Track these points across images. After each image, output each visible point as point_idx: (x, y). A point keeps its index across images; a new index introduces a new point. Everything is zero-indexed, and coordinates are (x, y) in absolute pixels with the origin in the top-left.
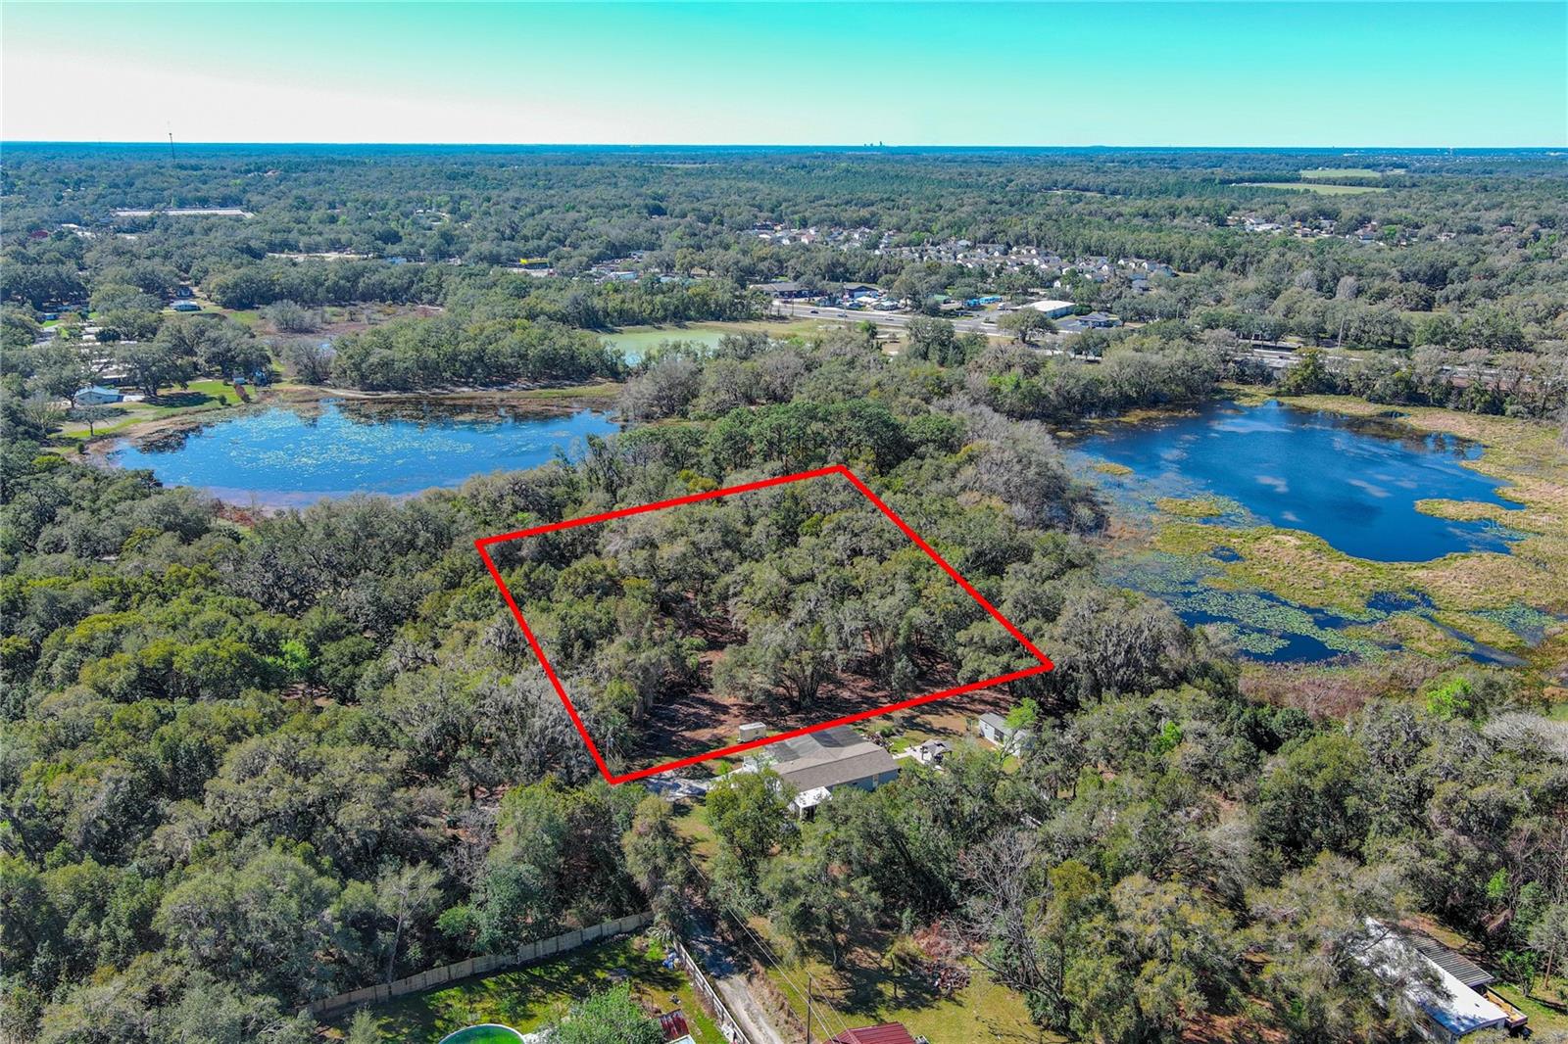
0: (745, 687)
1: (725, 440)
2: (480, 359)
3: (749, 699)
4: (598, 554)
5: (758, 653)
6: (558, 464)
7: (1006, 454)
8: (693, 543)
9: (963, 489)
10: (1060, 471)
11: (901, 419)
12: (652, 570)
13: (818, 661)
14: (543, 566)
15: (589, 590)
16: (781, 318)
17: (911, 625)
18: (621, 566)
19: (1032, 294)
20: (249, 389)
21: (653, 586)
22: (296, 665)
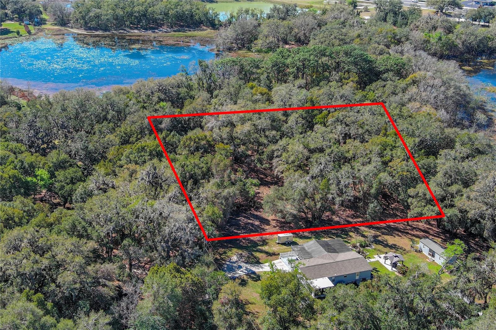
0: (281, 211)
3: (284, 218)
4: (202, 128)
5: (290, 193)
6: (182, 75)
8: (254, 125)
11: (372, 57)
12: (232, 139)
13: (324, 199)
14: (172, 133)
15: (197, 149)
18: (214, 136)
21: (231, 148)
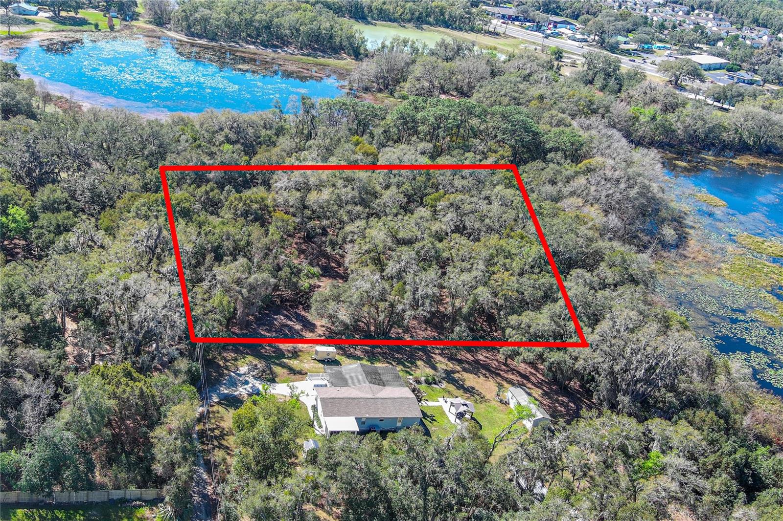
1: (398, 119)
2: (268, 27)
4: (268, 186)
7: (617, 173)
9: (572, 194)
10: (660, 195)
16: (496, 34)
17: (476, 300)
19: (697, 48)
20: (116, 22)
22: (14, 225)
